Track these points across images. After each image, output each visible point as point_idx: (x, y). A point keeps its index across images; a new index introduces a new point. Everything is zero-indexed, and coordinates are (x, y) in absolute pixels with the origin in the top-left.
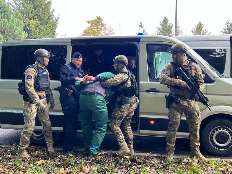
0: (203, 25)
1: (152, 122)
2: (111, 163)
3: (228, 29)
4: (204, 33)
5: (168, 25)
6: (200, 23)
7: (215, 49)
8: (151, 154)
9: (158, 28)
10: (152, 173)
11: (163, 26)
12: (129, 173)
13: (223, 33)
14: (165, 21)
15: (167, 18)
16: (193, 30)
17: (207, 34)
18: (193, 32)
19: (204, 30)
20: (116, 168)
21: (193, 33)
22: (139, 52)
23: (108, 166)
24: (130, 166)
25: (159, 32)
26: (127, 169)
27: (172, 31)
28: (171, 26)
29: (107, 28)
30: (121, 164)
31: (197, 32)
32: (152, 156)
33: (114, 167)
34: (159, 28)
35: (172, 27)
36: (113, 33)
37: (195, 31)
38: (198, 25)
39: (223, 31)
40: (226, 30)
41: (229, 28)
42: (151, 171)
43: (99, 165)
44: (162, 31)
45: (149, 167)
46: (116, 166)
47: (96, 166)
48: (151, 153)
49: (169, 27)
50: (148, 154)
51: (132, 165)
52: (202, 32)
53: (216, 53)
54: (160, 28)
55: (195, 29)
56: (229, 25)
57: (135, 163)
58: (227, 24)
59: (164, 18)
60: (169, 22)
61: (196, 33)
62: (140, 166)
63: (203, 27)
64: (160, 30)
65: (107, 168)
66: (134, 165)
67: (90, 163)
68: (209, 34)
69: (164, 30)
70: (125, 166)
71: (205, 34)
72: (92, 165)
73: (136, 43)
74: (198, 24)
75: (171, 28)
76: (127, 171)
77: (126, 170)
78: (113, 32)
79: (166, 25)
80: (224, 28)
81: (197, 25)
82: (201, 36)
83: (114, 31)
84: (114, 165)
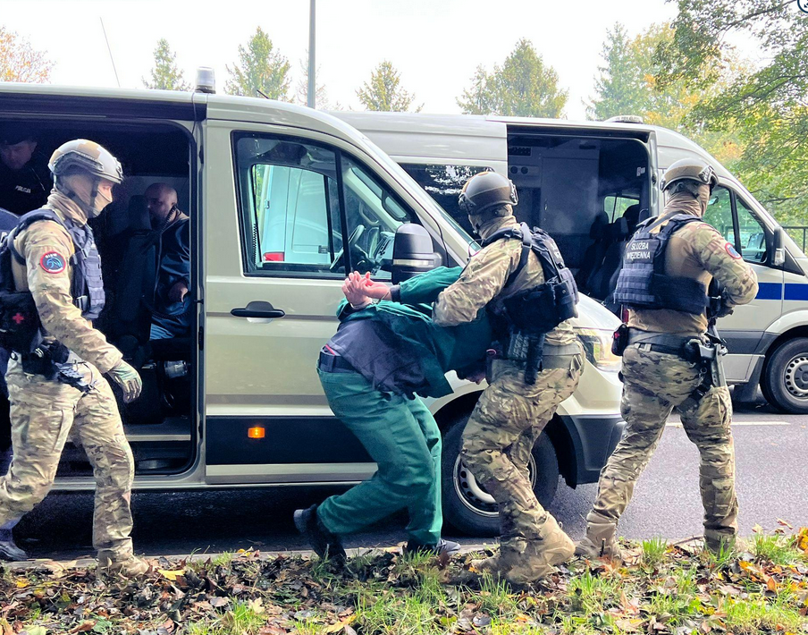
0: (397, 75)
1: (257, 433)
2: (103, 604)
3: (479, 96)
4: (401, 106)
5: (270, 62)
6: (387, 66)
7: (444, 168)
8: (254, 554)
9: (234, 71)
10: (270, 619)
11: (250, 64)
12: (185, 632)
13: (463, 110)
14: (260, 46)
15: (267, 36)
16: (364, 88)
17: (412, 108)
18: (364, 98)
19: (402, 92)
20: (127, 618)
21: (364, 103)
22: (202, 162)
23: (91, 617)
24: (184, 605)
25: (238, 85)
26: (173, 616)
27: (285, 86)
28: (282, 65)
29: (15, 50)
30: (143, 604)
31: (376, 99)
32: (259, 561)
33: (116, 616)
34: (237, 69)
35: (287, 73)
36: (44, 75)
37: (369, 96)
38: (379, 72)
39: (465, 101)
40: (475, 100)
41: (484, 94)
42: (266, 612)
43: (50, 615)
44: (250, 85)
45: (259, 600)
46: (125, 612)
47: (41, 622)
48: (251, 548)
49: (275, 71)
50: (243, 552)
51: (192, 601)
52: (394, 102)
53: (447, 182)
54: (242, 71)
55: (371, 87)
56: (484, 82)
57: (203, 593)
58: (478, 78)
59: (255, 33)
60: (274, 51)
61: (375, 103)
62: (221, 602)
63: (397, 81)
64: (241, 80)
65: (91, 622)
66: (200, 599)
67: (12, 610)
68: (418, 111)
69: (255, 80)
70: (163, 609)
71: (404, 109)
72: (21, 619)
73: (188, 125)
74: (378, 68)
75: (284, 73)
76: (176, 626)
77: (170, 623)
78: (42, 69)
79: (264, 59)
80: (469, 91)
81: (376, 74)
82: (392, 113)
83: (49, 65)
84: (115, 609)
